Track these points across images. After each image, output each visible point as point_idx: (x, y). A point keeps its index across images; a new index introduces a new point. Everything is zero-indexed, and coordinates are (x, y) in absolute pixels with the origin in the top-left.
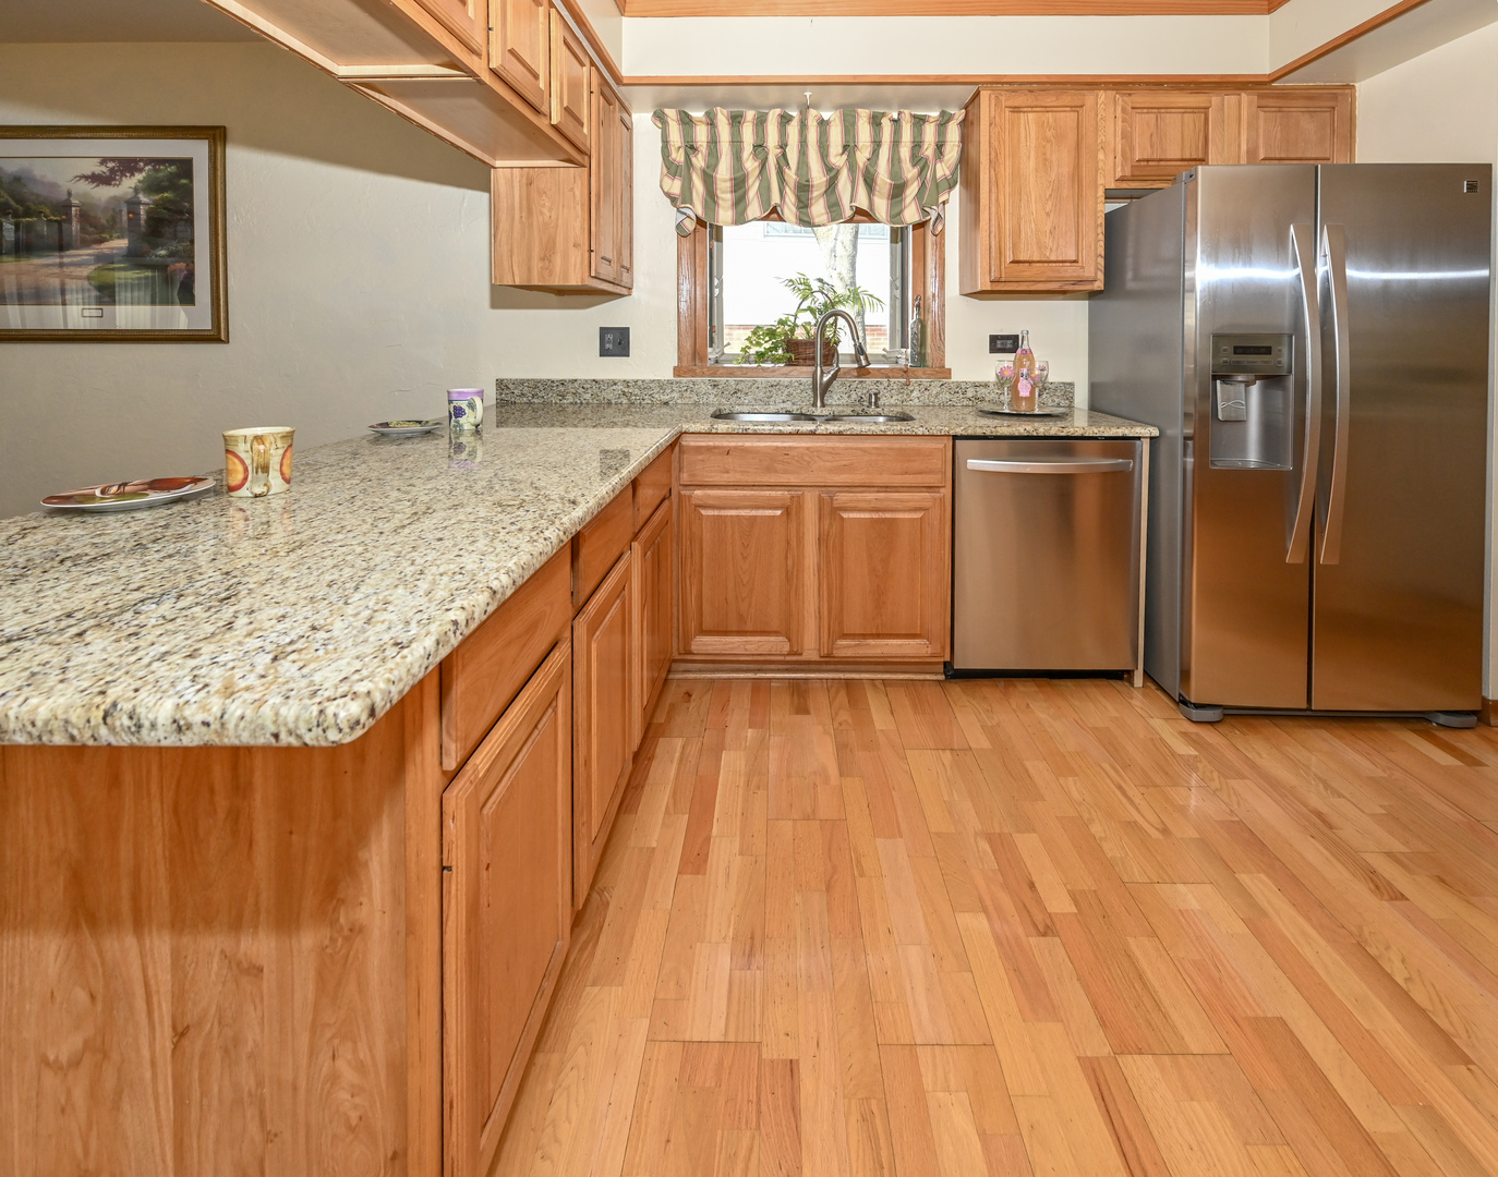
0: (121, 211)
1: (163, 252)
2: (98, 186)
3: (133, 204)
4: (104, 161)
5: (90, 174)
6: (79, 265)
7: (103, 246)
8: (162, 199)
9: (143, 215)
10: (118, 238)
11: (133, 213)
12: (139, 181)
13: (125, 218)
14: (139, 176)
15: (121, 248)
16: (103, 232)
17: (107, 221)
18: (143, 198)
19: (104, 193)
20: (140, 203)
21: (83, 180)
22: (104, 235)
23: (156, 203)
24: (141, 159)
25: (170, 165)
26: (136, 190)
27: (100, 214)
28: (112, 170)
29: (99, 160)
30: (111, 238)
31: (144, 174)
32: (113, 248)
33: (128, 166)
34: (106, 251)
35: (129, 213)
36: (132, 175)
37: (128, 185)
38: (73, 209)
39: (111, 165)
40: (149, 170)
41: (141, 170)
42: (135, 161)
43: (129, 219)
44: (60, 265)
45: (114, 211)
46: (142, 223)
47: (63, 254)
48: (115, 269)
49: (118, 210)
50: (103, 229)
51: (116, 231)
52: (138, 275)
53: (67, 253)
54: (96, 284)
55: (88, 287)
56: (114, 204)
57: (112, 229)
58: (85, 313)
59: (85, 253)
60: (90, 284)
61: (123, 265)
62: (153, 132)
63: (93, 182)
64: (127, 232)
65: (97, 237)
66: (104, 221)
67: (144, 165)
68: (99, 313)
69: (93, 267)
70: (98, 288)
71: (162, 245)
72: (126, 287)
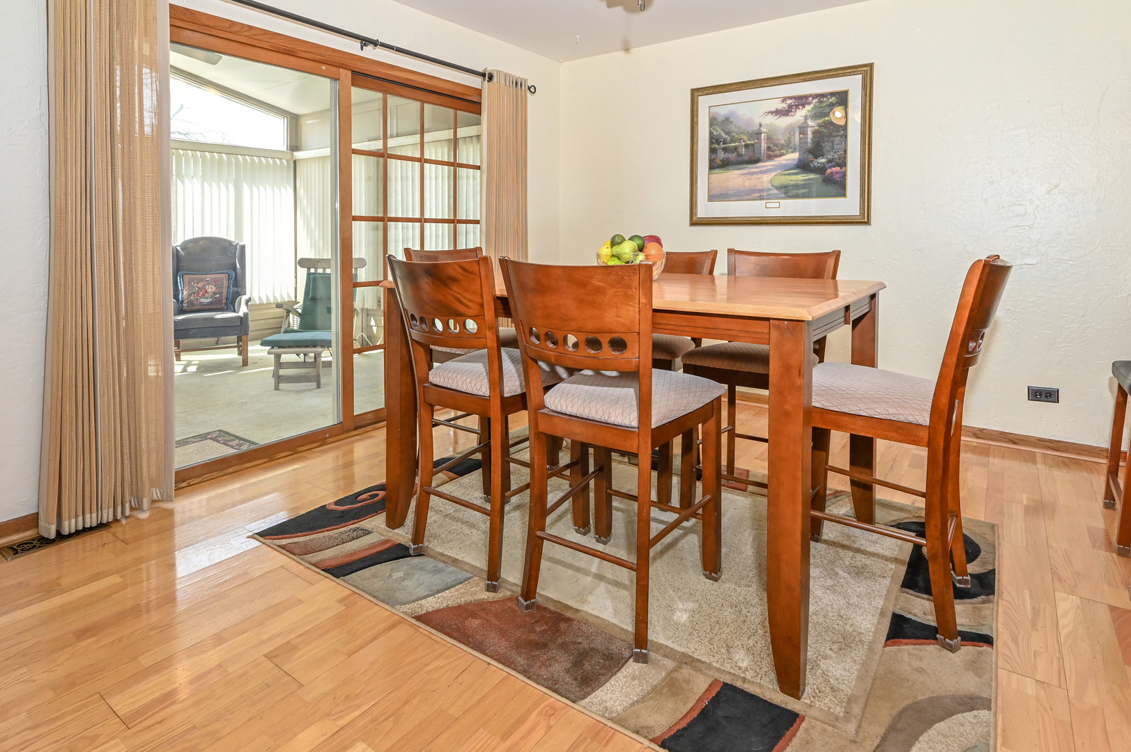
0: (794, 133)
1: (823, 160)
2: (780, 117)
3: (803, 130)
4: (784, 99)
5: (774, 110)
6: (765, 172)
7: (783, 158)
8: (824, 122)
9: (810, 135)
10: (792, 152)
11: (803, 134)
12: (809, 111)
13: (797, 138)
14: (808, 108)
15: (793, 159)
16: (782, 149)
17: (785, 141)
18: (810, 123)
19: (784, 122)
20: (808, 126)
21: (770, 115)
22: (782, 151)
23: (820, 126)
24: (810, 96)
25: (831, 97)
26: (806, 118)
27: (780, 137)
28: (790, 106)
29: (781, 100)
30: (787, 153)
31: (812, 106)
32: (788, 160)
33: (801, 101)
34: (784, 162)
35: (800, 134)
36: (804, 107)
37: (800, 114)
38: (763, 135)
39: (789, 102)
40: (816, 103)
41: (809, 104)
42: (806, 97)
43: (800, 139)
44: (752, 174)
45: (790, 134)
46: (809, 140)
47: (754, 166)
48: (789, 174)
49: (792, 133)
50: (782, 147)
51: (791, 148)
52: (805, 178)
53: (758, 165)
54: (776, 185)
55: (771, 187)
56: (790, 129)
57: (788, 147)
58: (768, 205)
59: (769, 164)
60: (772, 185)
61: (794, 171)
62: (820, 75)
63: (776, 115)
64: (798, 148)
65: (778, 152)
66: (782, 142)
67: (813, 99)
68: (777, 205)
69: (774, 174)
70: (777, 188)
71: (822, 155)
72: (797, 186)
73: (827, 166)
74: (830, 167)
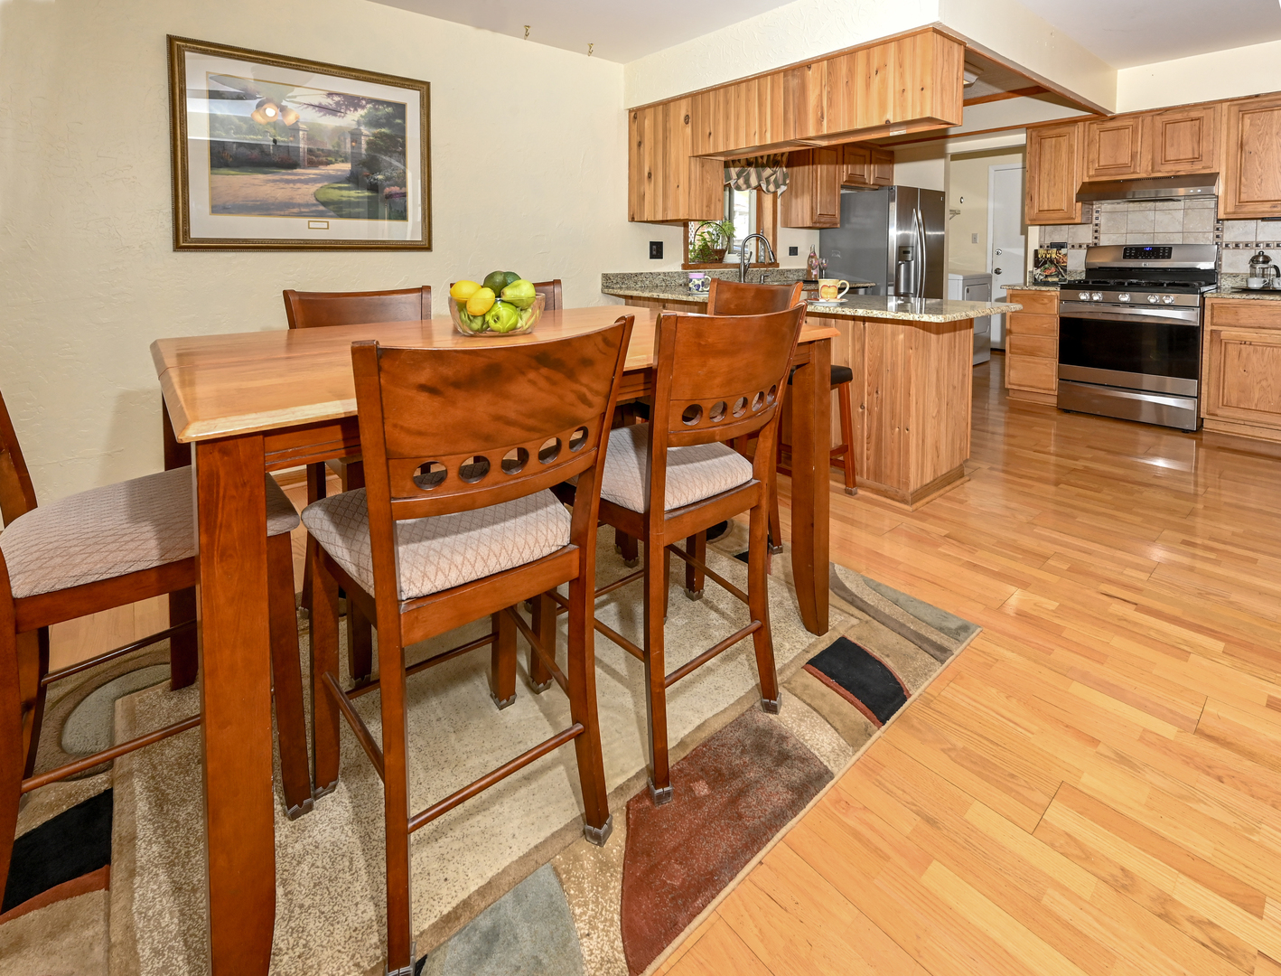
0: (345, 139)
1: (380, 177)
2: (325, 115)
3: (355, 136)
4: (330, 94)
5: (317, 104)
6: (306, 182)
7: (329, 167)
8: (380, 133)
9: (364, 146)
10: (343, 162)
11: (356, 142)
12: (361, 116)
13: (348, 145)
14: (361, 112)
15: (344, 171)
16: (329, 156)
17: (334, 147)
18: (364, 130)
19: (330, 122)
20: (361, 134)
21: (310, 108)
22: (330, 159)
23: (374, 135)
24: (363, 98)
25: (388, 106)
26: (359, 123)
27: (326, 140)
28: (337, 103)
29: (326, 93)
30: (336, 161)
31: (366, 111)
32: (338, 170)
33: (353, 102)
34: (331, 172)
35: (352, 142)
36: (355, 110)
37: (352, 118)
38: (301, 133)
39: (337, 98)
40: (370, 108)
41: (363, 107)
42: (359, 98)
43: (353, 147)
44: (288, 182)
45: (339, 138)
46: (363, 151)
47: (290, 171)
48: (340, 188)
49: (342, 138)
50: (329, 153)
51: (341, 156)
52: (360, 195)
53: (295, 171)
54: (322, 200)
55: (315, 202)
56: (339, 132)
57: (335, 156)
58: (312, 225)
59: (312, 172)
60: (317, 200)
61: (346, 185)
62: (375, 77)
63: (320, 111)
64: (350, 157)
65: (324, 159)
66: (329, 147)
67: (367, 103)
68: (325, 225)
69: (320, 185)
70: (324, 204)
71: (380, 171)
72: (349, 204)
73: (385, 184)
74: (389, 186)
